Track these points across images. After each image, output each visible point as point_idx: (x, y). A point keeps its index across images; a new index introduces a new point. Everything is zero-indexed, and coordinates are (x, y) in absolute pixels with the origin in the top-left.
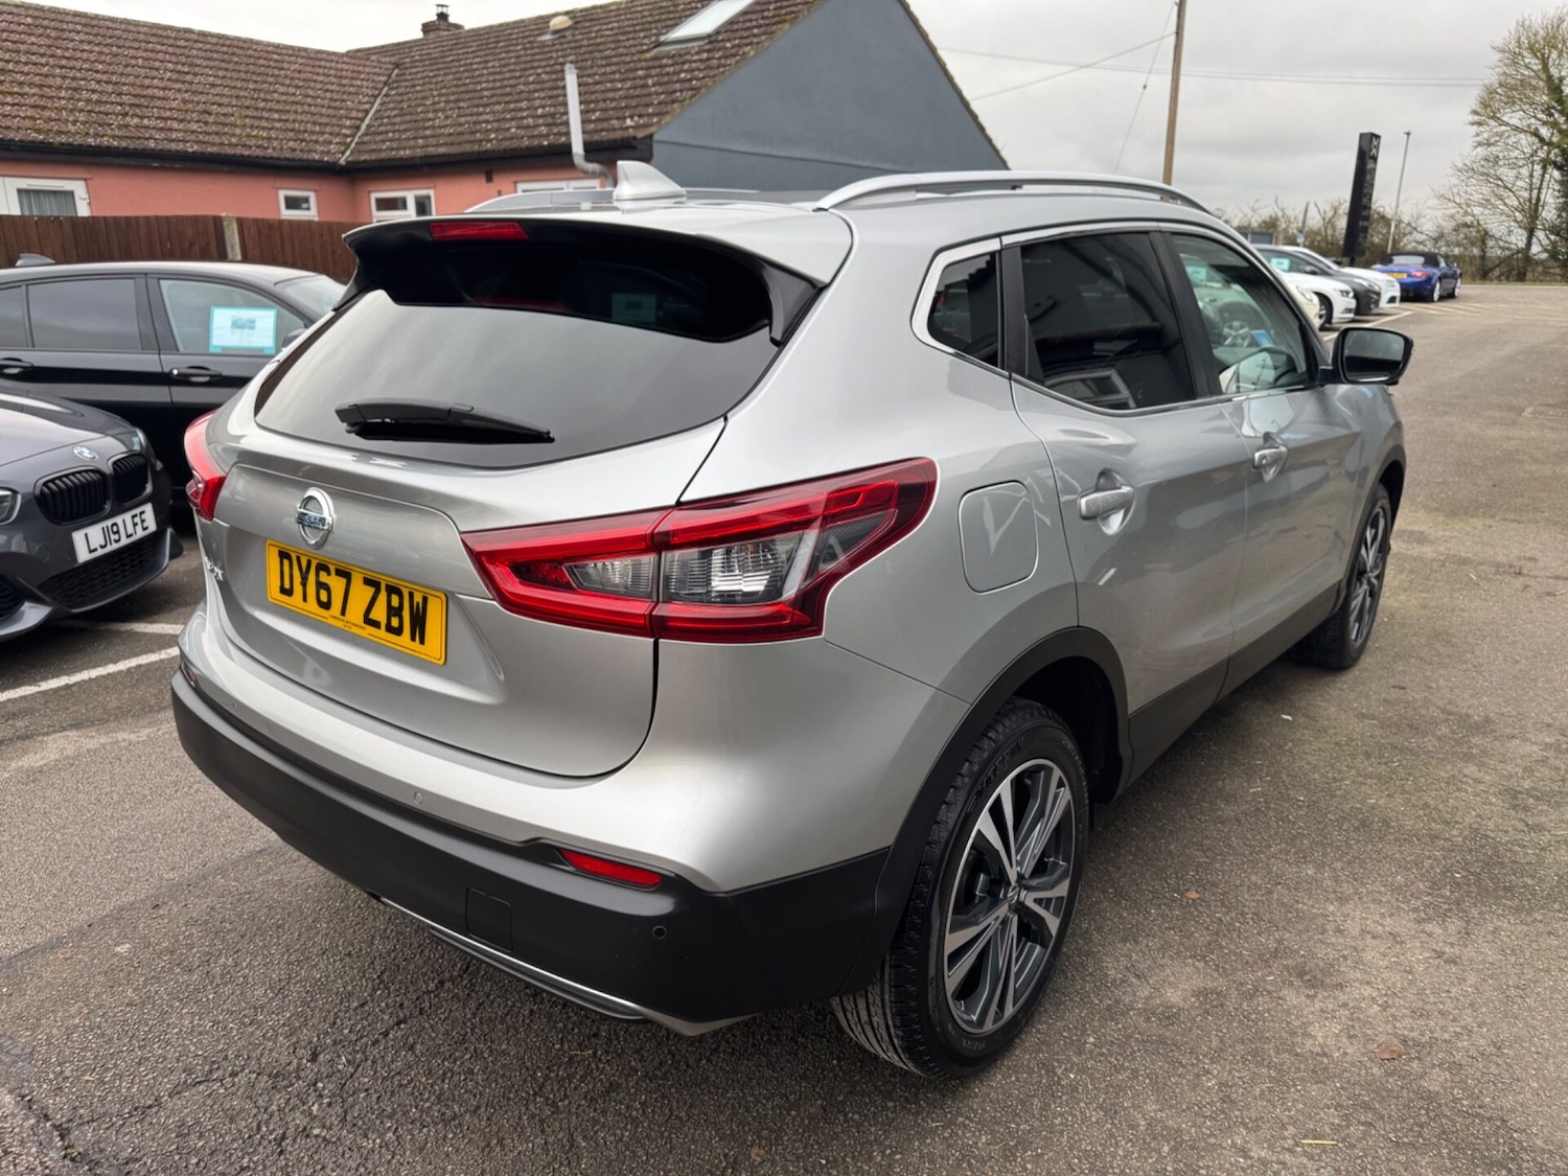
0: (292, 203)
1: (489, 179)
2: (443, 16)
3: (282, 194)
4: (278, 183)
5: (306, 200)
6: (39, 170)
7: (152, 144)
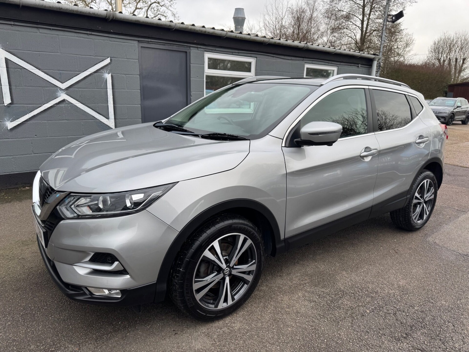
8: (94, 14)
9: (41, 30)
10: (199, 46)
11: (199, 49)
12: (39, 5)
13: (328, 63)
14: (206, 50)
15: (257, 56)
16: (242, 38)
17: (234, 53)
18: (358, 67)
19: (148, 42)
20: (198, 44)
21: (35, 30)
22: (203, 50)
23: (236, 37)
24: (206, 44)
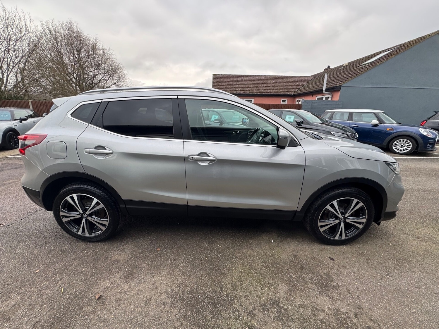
0: (283, 101)
1: (312, 96)
2: (329, 67)
3: (282, 100)
4: (282, 98)
5: (286, 101)
6: (248, 98)
7: (264, 93)
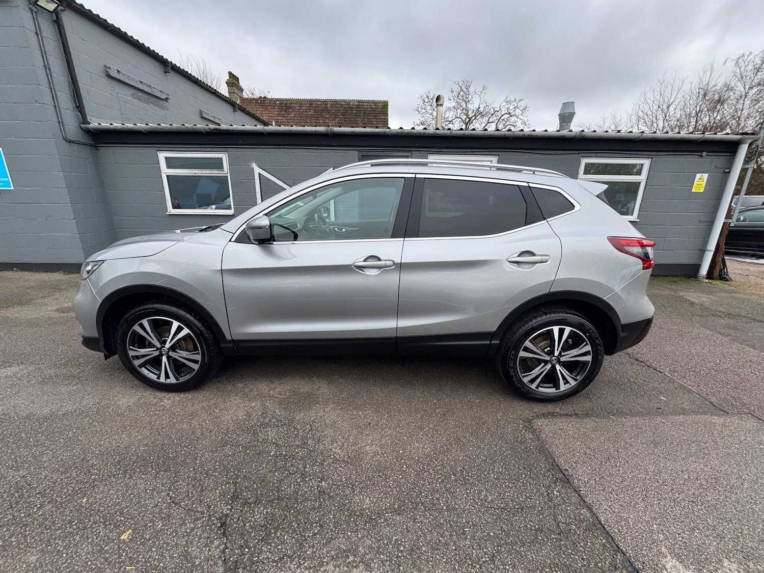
8: (316, 131)
9: (282, 150)
10: (421, 150)
11: (422, 152)
12: (276, 131)
13: (630, 154)
14: (430, 152)
15: (499, 153)
16: (473, 135)
17: (465, 153)
18: (701, 156)
19: (368, 151)
20: (420, 147)
21: (278, 150)
22: (425, 152)
23: (464, 134)
24: (428, 146)
